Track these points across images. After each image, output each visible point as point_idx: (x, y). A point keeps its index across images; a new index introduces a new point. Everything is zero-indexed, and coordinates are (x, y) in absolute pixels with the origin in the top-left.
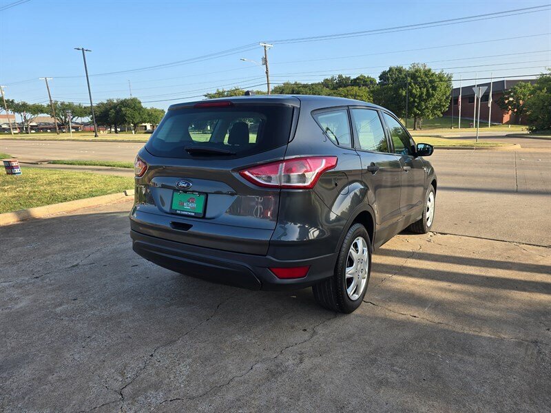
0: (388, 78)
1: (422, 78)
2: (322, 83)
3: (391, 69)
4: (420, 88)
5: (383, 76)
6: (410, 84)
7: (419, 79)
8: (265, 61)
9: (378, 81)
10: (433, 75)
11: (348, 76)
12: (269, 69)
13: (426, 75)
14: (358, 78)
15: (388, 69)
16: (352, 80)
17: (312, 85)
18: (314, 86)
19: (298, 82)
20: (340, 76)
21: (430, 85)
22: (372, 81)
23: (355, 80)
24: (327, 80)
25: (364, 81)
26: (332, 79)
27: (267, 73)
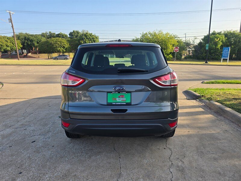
0: (73, 35)
1: (89, 36)
2: (41, 35)
3: (74, 32)
4: (89, 41)
5: (71, 34)
6: (85, 38)
7: (88, 37)
8: (11, 20)
9: (69, 36)
10: (93, 36)
11: (54, 32)
12: (13, 25)
13: (90, 35)
14: (59, 34)
15: (72, 31)
16: (56, 35)
17: (36, 35)
18: (37, 36)
19: (27, 33)
20: (50, 32)
21: (92, 40)
22: (66, 36)
23: (58, 35)
24: (43, 33)
25: (62, 36)
26: (46, 33)
27: (12, 27)
